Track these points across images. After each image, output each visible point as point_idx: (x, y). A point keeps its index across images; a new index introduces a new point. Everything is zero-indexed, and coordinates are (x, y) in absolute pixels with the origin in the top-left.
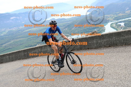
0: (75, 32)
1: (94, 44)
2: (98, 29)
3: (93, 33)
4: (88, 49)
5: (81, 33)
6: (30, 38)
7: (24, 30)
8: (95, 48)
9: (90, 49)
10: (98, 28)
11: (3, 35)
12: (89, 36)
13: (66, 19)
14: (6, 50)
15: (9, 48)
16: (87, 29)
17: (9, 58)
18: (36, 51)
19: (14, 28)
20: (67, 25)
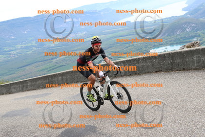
0: (162, 43)
1: (194, 62)
2: (199, 38)
3: (193, 45)
4: (184, 69)
5: (172, 44)
8: (195, 69)
9: (187, 70)
10: (199, 36)
11: (53, 45)
12: (186, 49)
13: (148, 22)
14: (57, 67)
15: (61, 64)
16: (181, 38)
17: (62, 79)
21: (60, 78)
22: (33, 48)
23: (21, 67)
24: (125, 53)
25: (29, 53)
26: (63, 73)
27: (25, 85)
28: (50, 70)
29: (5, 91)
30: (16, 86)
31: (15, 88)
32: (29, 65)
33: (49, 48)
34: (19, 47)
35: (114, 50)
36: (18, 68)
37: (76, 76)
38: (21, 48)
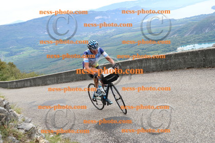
0: (190, 41)
5: (200, 43)
6: (120, 48)
7: (113, 36)
13: (176, 20)
16: (210, 36)
18: (133, 65)
19: (100, 32)
20: (177, 29)
23: (54, 61)
24: (152, 50)
25: (61, 48)
27: (60, 77)
29: (41, 83)
30: (51, 78)
31: (50, 80)
35: (142, 47)
36: (51, 62)
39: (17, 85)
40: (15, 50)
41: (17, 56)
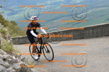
21: (91, 31)
22: (61, 4)
23: (50, 21)
25: (57, 8)
26: (94, 27)
28: (75, 24)
32: (57, 18)
33: (75, 4)
34: (49, 3)
36: (47, 21)
37: (106, 30)
38: (51, 4)
39: (19, 41)
40: (16, 10)
41: (17, 15)
